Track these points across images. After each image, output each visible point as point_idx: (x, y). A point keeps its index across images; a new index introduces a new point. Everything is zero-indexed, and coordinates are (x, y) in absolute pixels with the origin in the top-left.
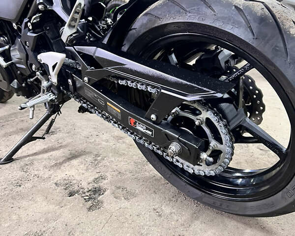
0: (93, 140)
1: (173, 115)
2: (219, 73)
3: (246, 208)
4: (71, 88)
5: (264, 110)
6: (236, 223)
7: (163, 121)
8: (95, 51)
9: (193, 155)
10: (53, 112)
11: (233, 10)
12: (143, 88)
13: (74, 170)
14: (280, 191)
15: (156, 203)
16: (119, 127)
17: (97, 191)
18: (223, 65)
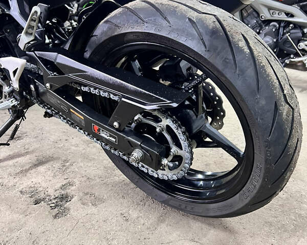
0: (62, 145)
1: (136, 122)
2: (182, 80)
3: (208, 210)
4: (34, 93)
5: (224, 116)
6: (200, 224)
7: (126, 127)
8: (57, 57)
9: (154, 161)
10: (17, 118)
11: (187, 23)
12: (106, 95)
13: (40, 178)
14: (237, 193)
15: (124, 208)
16: (85, 133)
17: (64, 198)
18: (185, 72)
